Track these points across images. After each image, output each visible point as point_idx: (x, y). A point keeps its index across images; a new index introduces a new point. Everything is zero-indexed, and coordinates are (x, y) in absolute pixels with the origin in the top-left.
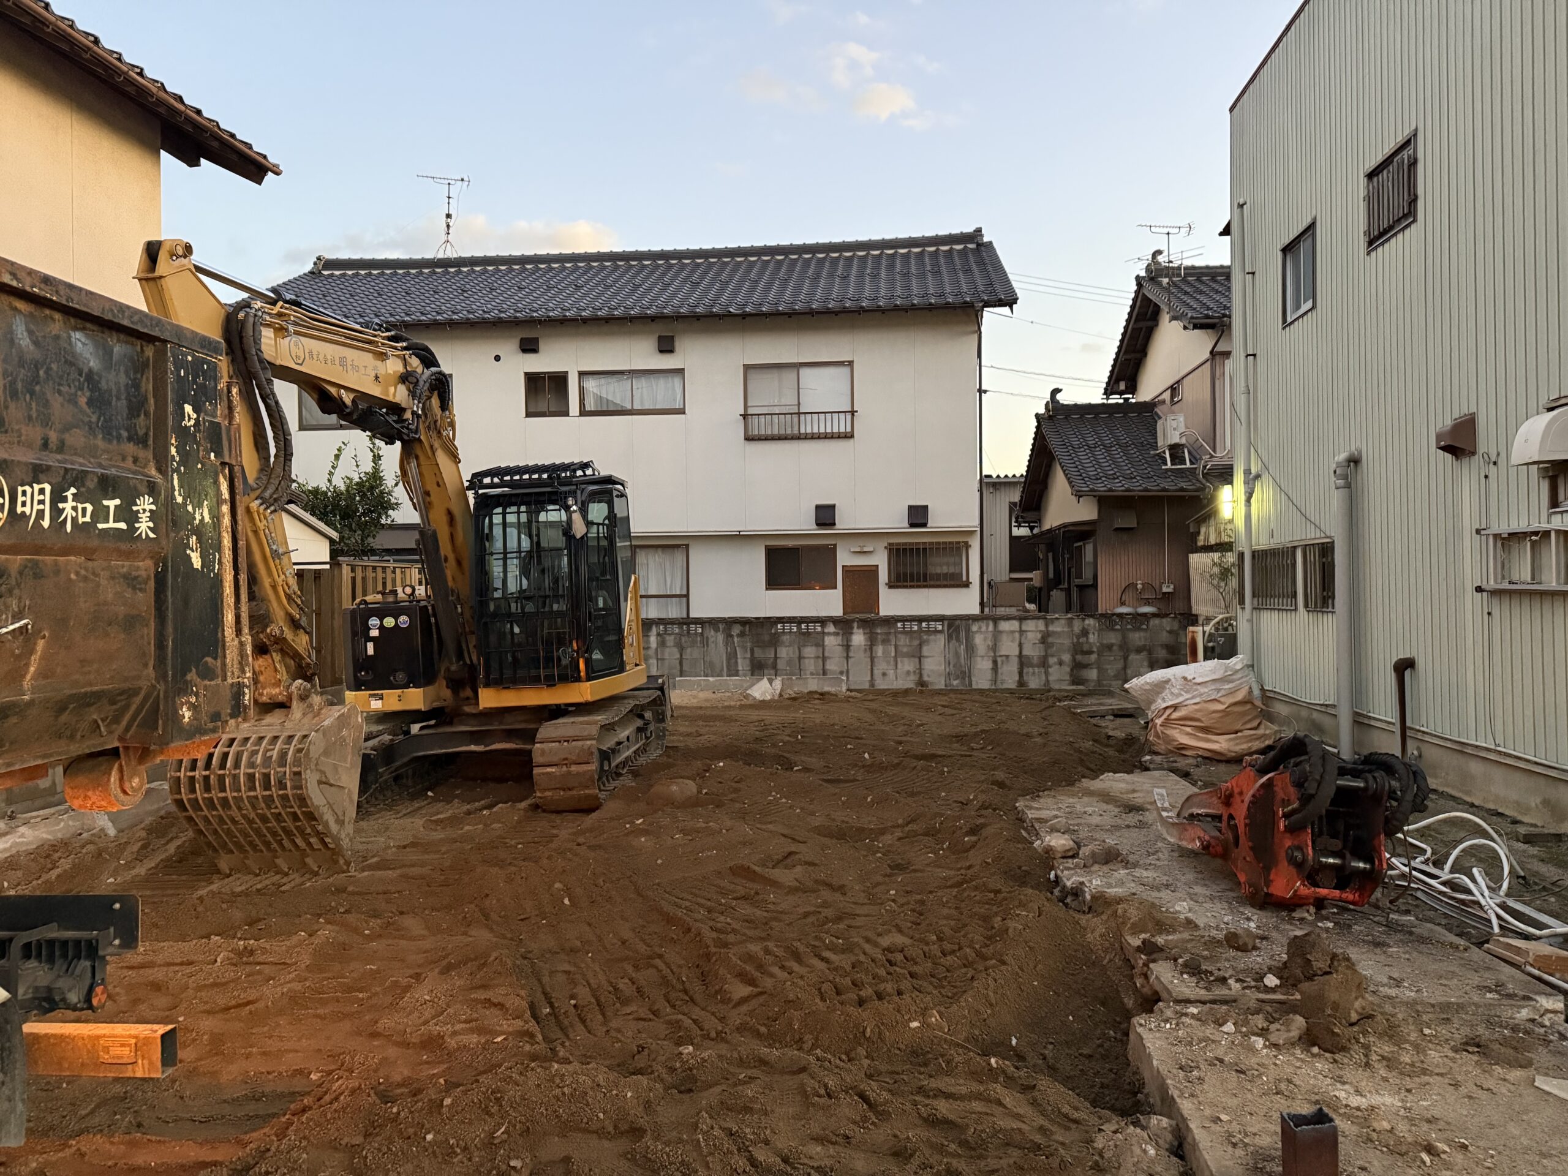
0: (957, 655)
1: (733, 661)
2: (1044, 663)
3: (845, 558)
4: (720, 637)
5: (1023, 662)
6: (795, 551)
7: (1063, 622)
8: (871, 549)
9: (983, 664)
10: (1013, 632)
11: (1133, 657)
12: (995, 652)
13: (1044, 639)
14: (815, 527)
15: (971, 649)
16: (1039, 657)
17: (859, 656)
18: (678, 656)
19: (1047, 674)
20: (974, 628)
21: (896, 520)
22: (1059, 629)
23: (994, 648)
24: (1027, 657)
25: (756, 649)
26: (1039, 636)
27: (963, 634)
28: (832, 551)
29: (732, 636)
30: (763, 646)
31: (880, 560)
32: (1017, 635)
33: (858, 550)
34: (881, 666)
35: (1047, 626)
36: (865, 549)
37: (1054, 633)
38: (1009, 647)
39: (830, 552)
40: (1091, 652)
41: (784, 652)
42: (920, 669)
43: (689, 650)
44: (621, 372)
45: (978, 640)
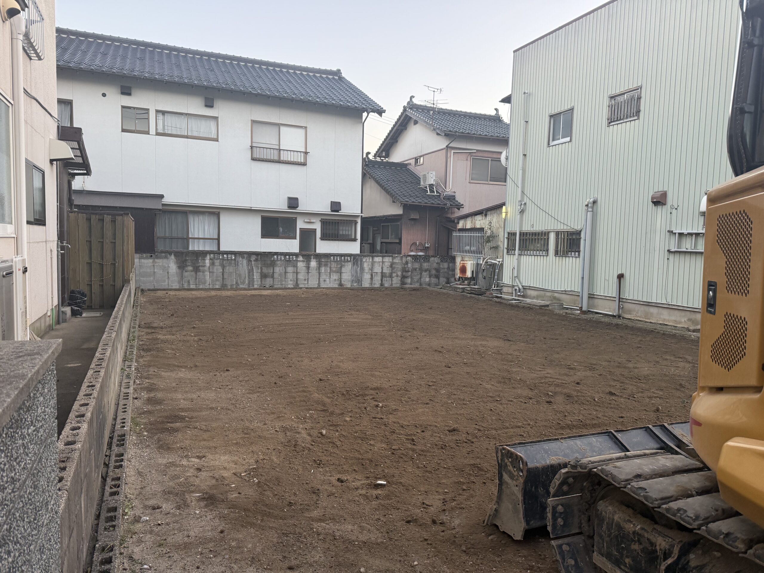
0: (356, 272)
1: (251, 273)
2: (391, 276)
3: (301, 224)
4: (245, 262)
5: (383, 275)
6: (276, 219)
7: (399, 258)
8: (314, 221)
9: (367, 276)
10: (379, 262)
11: (424, 273)
12: (372, 271)
13: (392, 266)
14: (287, 208)
15: (362, 269)
16: (389, 273)
17: (314, 272)
18: (221, 271)
19: (392, 280)
20: (364, 260)
21: (326, 209)
22: (397, 261)
23: (372, 269)
24: (385, 273)
25: (263, 268)
26: (390, 264)
27: (359, 263)
28: (294, 221)
29: (251, 261)
30: (268, 266)
31: (317, 226)
32: (381, 263)
33: (308, 221)
34: (323, 277)
35: (393, 260)
36: (312, 221)
37: (395, 263)
38: (377, 269)
39: (293, 221)
40: (409, 271)
41: (277, 270)
42: (341, 278)
43: (227, 268)
44: (181, 114)
45: (365, 265)
